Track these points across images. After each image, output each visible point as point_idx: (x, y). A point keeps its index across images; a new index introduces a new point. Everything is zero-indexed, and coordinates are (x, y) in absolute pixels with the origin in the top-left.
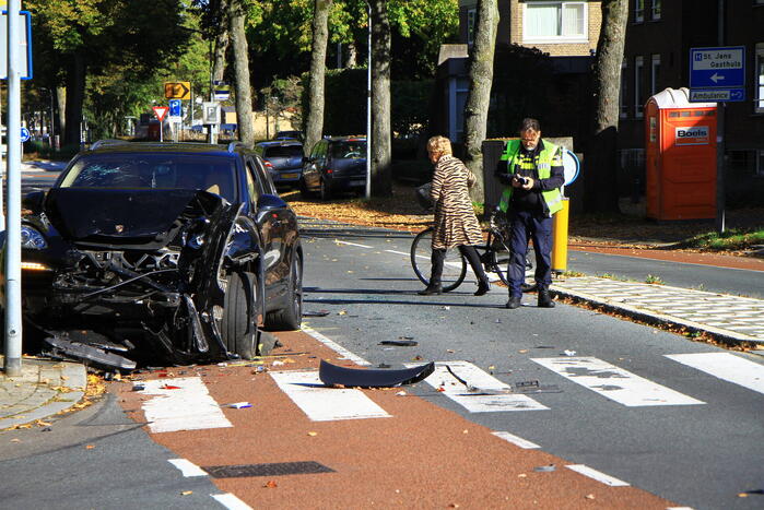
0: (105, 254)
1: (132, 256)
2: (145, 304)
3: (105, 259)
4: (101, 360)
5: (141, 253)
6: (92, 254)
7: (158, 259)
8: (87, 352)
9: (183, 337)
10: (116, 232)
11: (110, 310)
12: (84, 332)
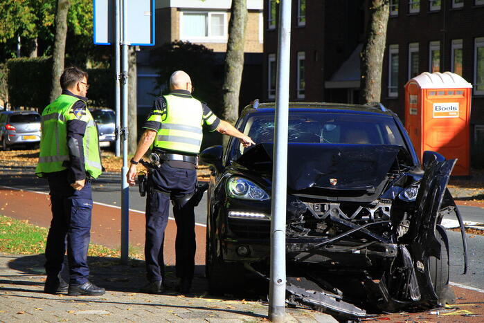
0: (323, 206)
1: (348, 208)
2: (362, 255)
3: (323, 210)
4: (335, 308)
5: (356, 205)
6: (309, 205)
7: (372, 211)
8: (322, 298)
9: (398, 287)
10: (331, 185)
11: (326, 259)
12: (298, 279)
